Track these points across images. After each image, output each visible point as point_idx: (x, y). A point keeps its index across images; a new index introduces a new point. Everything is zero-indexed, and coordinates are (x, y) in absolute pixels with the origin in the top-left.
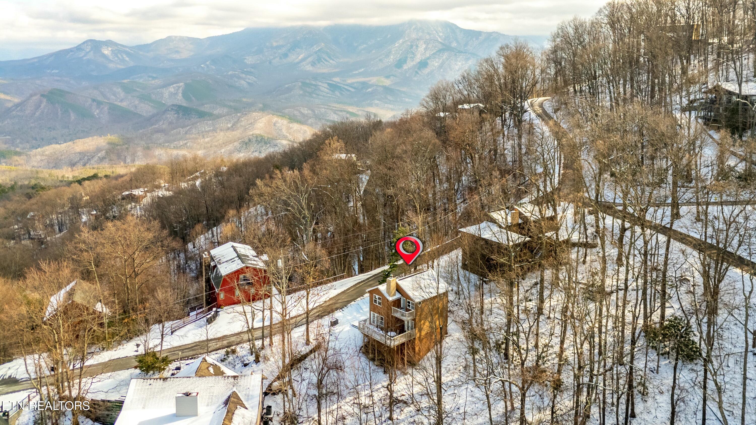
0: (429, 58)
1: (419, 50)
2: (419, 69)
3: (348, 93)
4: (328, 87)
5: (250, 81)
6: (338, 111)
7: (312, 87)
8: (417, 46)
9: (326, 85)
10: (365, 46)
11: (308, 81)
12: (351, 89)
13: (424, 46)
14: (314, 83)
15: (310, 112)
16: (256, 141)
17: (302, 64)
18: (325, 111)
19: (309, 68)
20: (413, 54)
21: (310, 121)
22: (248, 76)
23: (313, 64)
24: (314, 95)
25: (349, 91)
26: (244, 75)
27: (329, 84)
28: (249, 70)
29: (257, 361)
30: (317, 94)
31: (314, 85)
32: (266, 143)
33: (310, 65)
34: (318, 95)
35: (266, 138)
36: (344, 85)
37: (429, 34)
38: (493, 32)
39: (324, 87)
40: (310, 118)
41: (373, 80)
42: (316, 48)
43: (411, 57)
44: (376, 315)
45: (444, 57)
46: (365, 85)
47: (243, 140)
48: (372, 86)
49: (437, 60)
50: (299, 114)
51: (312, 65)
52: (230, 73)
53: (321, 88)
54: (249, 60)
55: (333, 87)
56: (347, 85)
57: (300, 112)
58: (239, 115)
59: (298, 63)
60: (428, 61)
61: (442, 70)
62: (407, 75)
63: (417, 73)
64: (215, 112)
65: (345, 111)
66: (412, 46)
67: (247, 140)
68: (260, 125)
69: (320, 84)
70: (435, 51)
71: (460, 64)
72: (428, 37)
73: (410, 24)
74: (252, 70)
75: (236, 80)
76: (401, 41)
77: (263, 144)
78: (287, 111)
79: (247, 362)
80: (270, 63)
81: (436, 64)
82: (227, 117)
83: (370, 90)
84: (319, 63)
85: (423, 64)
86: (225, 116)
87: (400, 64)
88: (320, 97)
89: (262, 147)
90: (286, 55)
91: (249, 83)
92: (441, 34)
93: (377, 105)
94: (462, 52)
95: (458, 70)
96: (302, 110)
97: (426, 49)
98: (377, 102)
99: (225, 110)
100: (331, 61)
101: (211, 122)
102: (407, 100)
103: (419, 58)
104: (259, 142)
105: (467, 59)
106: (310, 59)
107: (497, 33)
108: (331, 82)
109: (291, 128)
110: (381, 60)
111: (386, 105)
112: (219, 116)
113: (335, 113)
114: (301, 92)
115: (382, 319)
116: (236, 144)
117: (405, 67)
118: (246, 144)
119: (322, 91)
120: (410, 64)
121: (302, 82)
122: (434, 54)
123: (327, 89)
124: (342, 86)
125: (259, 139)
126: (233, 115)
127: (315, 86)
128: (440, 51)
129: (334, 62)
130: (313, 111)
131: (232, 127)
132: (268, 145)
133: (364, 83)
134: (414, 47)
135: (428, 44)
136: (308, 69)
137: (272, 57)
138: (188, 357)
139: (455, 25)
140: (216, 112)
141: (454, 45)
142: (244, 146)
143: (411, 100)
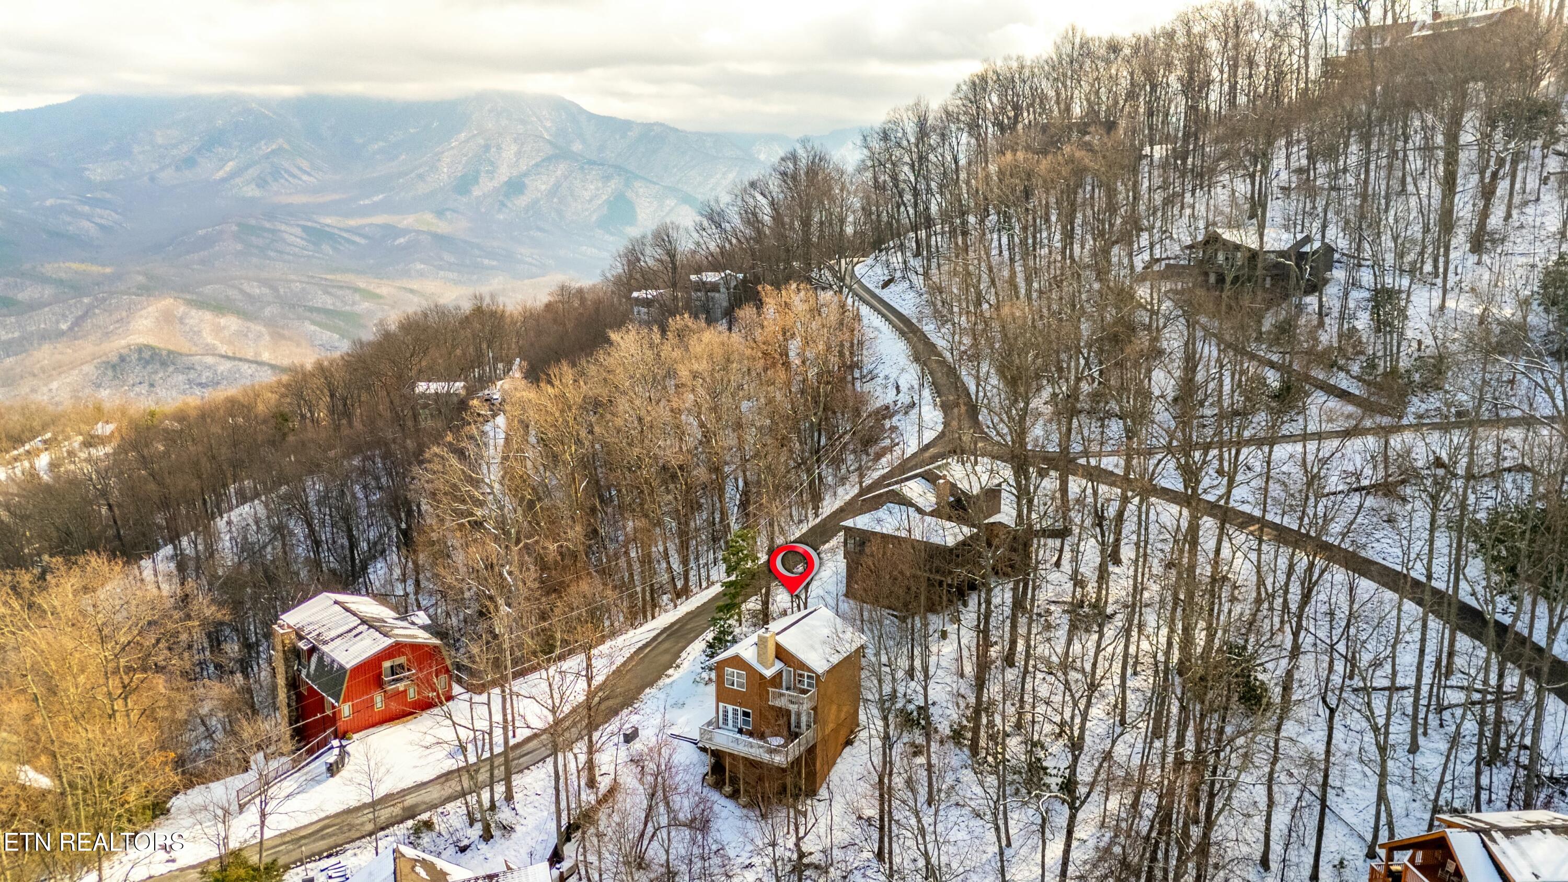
0: (525, 175)
1: (504, 155)
2: (507, 195)
3: (352, 248)
4: (304, 236)
5: (103, 222)
6: (334, 287)
7: (265, 234)
8: (499, 148)
9: (298, 231)
10: (381, 144)
11: (253, 222)
12: (357, 239)
13: (514, 148)
14: (268, 225)
15: (265, 290)
16: (140, 359)
17: (232, 182)
18: (303, 289)
19: (251, 191)
20: (492, 164)
21: (267, 312)
22: (98, 210)
23: (261, 182)
24: (272, 254)
25: (354, 243)
26: (87, 209)
27: (305, 229)
28: (98, 195)
29: (487, 836)
30: (277, 251)
31: (269, 230)
32: (164, 364)
33: (254, 186)
34: (281, 252)
35: (164, 353)
36: (340, 229)
37: (523, 122)
38: (655, 124)
39: (293, 235)
40: (269, 304)
41: (407, 221)
42: (266, 148)
43: (487, 172)
44: (730, 708)
45: (559, 173)
46: (391, 231)
47: (104, 359)
48: (405, 232)
49: (544, 178)
50: (240, 297)
51: (258, 186)
52: (49, 203)
53: (286, 236)
54: (97, 172)
55: (317, 235)
56: (347, 231)
57: (242, 291)
58: (86, 300)
59: (224, 180)
60: (526, 181)
61: (555, 200)
62: (483, 210)
63: (503, 204)
64: (20, 297)
65: (349, 288)
66: (487, 148)
67: (115, 359)
68: (145, 322)
69: (283, 227)
70: (539, 159)
71: (592, 187)
72: (521, 128)
73: (481, 98)
74: (108, 196)
75: (68, 219)
76: (463, 135)
77: (158, 366)
78: (208, 289)
79: (465, 842)
80: (152, 179)
81: (543, 187)
82: (56, 308)
83: (402, 240)
84: (276, 180)
85: (515, 186)
86: (50, 304)
87: (463, 185)
88: (286, 257)
89: (156, 372)
90: (189, 162)
91: (102, 227)
92: (548, 124)
93: (421, 274)
94: (594, 163)
95: (590, 201)
96: (246, 287)
97: (519, 154)
98: (420, 266)
99: (48, 292)
100: (305, 177)
101: (13, 319)
102: (486, 262)
103: (504, 173)
104: (147, 363)
105: (607, 178)
106: (252, 172)
107: (662, 125)
108: (309, 224)
109: (224, 328)
110: (421, 177)
111: (442, 273)
112: (33, 306)
113: (326, 292)
114: (239, 247)
115: (746, 714)
116: (86, 368)
117: (476, 192)
118: (114, 367)
119: (289, 245)
120: (485, 186)
121: (239, 225)
122: (537, 165)
123: (302, 238)
124: (336, 231)
125: (147, 355)
126: (72, 302)
127: (274, 232)
128: (548, 159)
129: (311, 179)
130: (275, 289)
131: (71, 329)
132: (171, 369)
133: (386, 227)
134: (493, 150)
135: (523, 144)
136: (250, 194)
137: (155, 166)
138: (320, 854)
139: (577, 106)
140: (22, 296)
141: (577, 147)
142: (110, 373)
143: (495, 263)
